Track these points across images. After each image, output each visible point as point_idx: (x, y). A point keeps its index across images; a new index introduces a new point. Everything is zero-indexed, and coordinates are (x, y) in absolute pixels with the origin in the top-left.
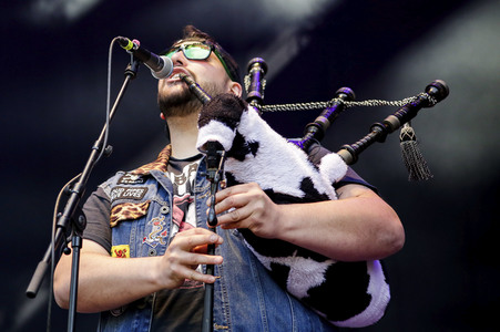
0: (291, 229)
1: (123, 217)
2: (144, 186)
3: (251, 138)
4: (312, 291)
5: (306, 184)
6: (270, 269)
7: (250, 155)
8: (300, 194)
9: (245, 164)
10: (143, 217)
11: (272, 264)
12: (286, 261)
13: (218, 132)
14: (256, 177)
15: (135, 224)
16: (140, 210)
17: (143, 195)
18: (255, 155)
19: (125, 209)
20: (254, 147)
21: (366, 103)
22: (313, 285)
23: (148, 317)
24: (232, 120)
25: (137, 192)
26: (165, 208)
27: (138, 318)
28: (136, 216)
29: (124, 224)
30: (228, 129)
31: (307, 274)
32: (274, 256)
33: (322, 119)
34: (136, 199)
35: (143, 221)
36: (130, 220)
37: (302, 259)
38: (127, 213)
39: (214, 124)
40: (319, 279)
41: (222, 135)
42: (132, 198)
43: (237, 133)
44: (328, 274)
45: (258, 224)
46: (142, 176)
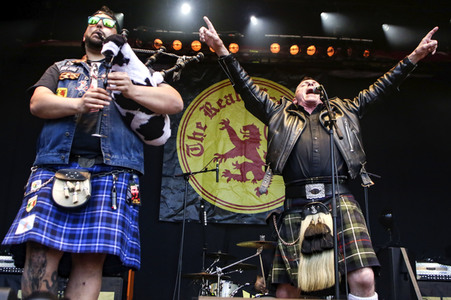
1: (67, 77)
2: (77, 67)
3: (126, 56)
4: (142, 126)
5: (147, 81)
6: (125, 115)
7: (125, 64)
8: (144, 83)
9: (122, 68)
10: (76, 79)
11: (127, 113)
12: (134, 112)
13: (113, 47)
15: (72, 81)
16: (75, 76)
17: (77, 71)
18: (127, 64)
19: (68, 74)
20: (127, 61)
25: (74, 69)
26: (86, 78)
28: (73, 78)
29: (67, 80)
30: (117, 47)
31: (143, 118)
33: (153, 57)
34: (73, 72)
36: (70, 79)
37: (141, 112)
38: (69, 76)
44: (150, 120)
46: (76, 64)
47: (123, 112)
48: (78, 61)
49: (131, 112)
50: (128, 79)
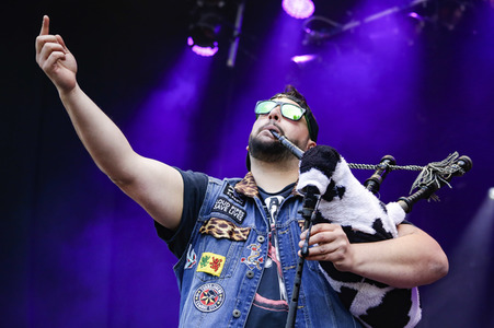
0: (361, 264)
2: (245, 208)
3: (340, 184)
4: (370, 310)
5: (378, 224)
6: (339, 291)
7: (337, 198)
8: (372, 231)
9: (332, 204)
11: (342, 288)
12: (355, 286)
13: (316, 178)
14: (339, 216)
18: (341, 198)
20: (342, 191)
21: (408, 167)
22: (372, 306)
24: (328, 170)
26: (261, 237)
28: (237, 238)
30: (325, 177)
31: (370, 297)
32: (344, 281)
37: (368, 285)
38: (231, 232)
39: (314, 171)
40: (377, 302)
41: (320, 181)
43: (332, 181)
45: (341, 259)
47: (336, 285)
49: (346, 285)
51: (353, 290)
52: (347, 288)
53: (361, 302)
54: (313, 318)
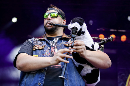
1: (37, 48)
2: (42, 42)
3: (83, 30)
5: (93, 46)
6: (78, 66)
7: (82, 35)
9: (80, 37)
11: (79, 65)
12: (84, 65)
13: (77, 25)
15: (40, 51)
16: (42, 47)
17: (42, 44)
18: (83, 35)
19: (38, 46)
20: (84, 33)
22: (88, 73)
23: (44, 74)
25: (41, 43)
26: (49, 48)
27: (41, 74)
28: (41, 49)
29: (37, 50)
31: (88, 70)
32: (80, 63)
34: (40, 45)
35: (43, 50)
37: (88, 65)
38: (38, 47)
40: (90, 72)
42: (39, 44)
43: (81, 28)
44: (92, 71)
46: (41, 40)
47: (77, 64)
48: (42, 38)
49: (81, 64)
50: (84, 45)
51: (83, 66)
52: (81, 66)
53: (85, 71)
54: (69, 70)
